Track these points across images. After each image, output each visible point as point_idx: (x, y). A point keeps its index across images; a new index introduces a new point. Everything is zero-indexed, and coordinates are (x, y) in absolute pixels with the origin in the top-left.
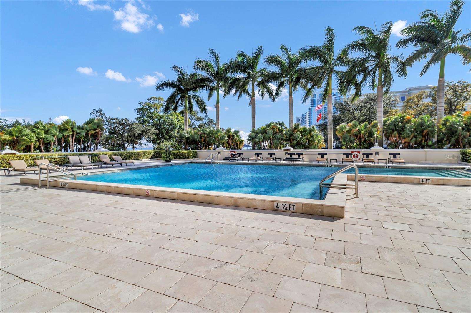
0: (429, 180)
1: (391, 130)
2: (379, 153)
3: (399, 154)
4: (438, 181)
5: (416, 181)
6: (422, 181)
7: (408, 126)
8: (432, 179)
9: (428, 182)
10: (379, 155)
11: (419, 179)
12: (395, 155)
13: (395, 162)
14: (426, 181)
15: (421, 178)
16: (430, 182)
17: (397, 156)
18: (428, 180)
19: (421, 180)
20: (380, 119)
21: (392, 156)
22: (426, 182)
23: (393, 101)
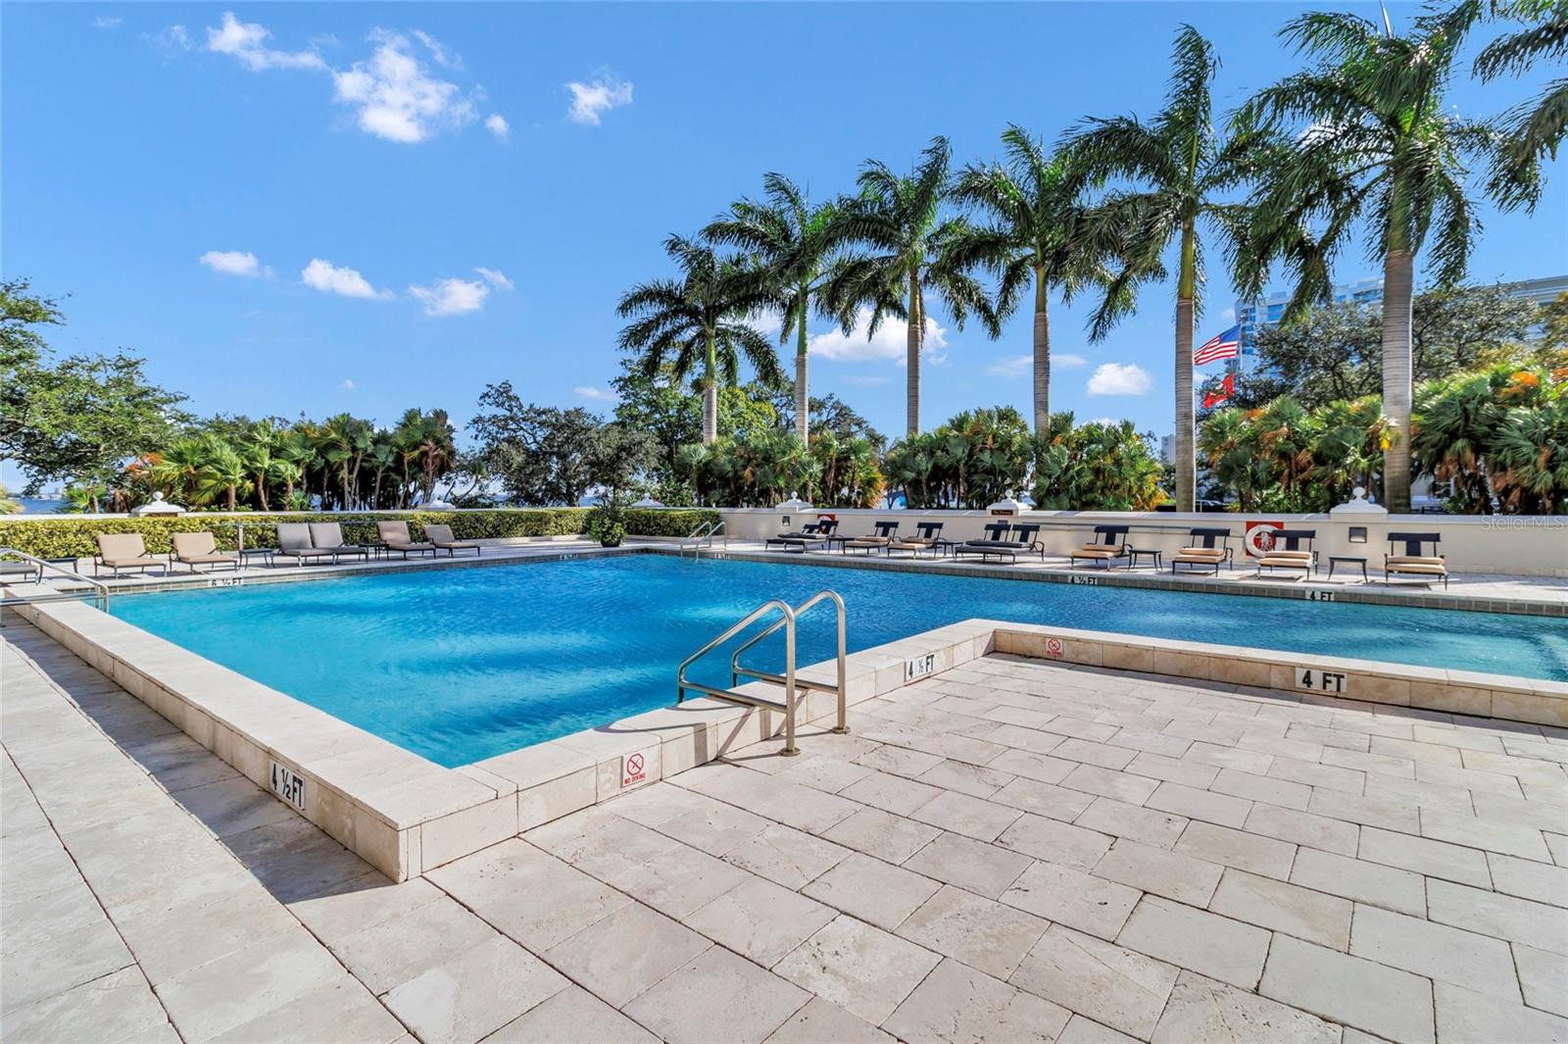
0: (1339, 677)
1: (1445, 432)
2: (1365, 529)
3: (1435, 538)
4: (1382, 688)
5: (1276, 680)
6: (1307, 680)
7: (1518, 416)
8: (1351, 673)
9: (1332, 687)
10: (1365, 537)
11: (1293, 667)
12: (1414, 543)
13: (1400, 572)
14: (1326, 682)
15: (1302, 666)
16: (1343, 688)
17: (1426, 546)
18: (1334, 680)
19: (1300, 674)
20: (1397, 391)
21: (1401, 547)
22: (1325, 688)
23: (1509, 313)
